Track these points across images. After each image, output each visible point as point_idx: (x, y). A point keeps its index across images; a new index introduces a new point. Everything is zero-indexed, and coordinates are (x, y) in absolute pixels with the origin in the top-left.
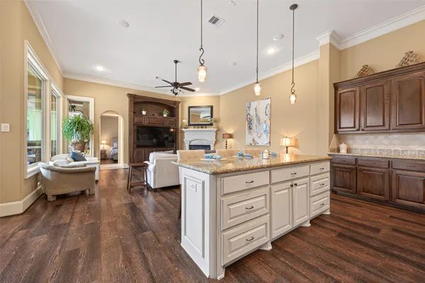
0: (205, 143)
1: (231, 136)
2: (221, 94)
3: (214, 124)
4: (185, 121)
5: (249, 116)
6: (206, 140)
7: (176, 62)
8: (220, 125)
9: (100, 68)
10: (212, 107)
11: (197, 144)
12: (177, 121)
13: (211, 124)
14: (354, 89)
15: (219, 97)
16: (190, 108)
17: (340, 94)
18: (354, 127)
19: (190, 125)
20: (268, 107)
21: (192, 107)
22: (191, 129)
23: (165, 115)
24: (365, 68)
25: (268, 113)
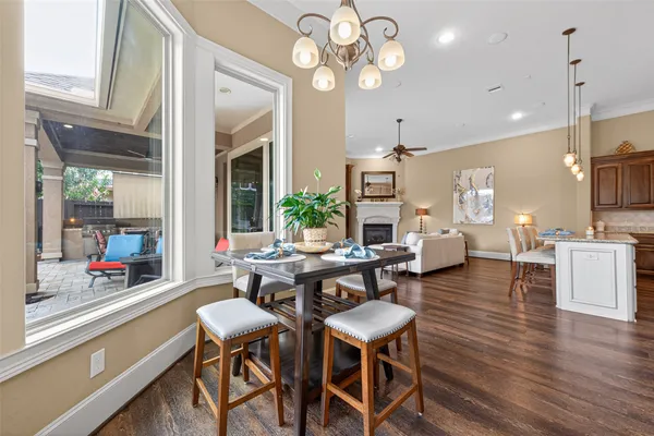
0: (386, 222)
1: (426, 212)
3: (398, 196)
4: (359, 191)
5: (458, 187)
6: (387, 218)
7: (399, 121)
8: (406, 197)
10: (394, 173)
11: (375, 223)
13: (393, 196)
14: (616, 165)
16: (363, 174)
17: (599, 169)
18: (616, 203)
19: (364, 197)
20: (491, 177)
21: (367, 173)
22: (367, 202)
24: (626, 143)
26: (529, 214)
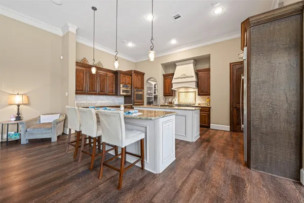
18: (83, 91)
24: (85, 59)
26: (25, 94)
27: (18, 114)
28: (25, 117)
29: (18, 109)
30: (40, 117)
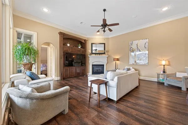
0: (101, 64)
1: (118, 60)
2: (110, 37)
3: (106, 53)
4: (90, 51)
5: (131, 49)
6: (102, 62)
9: (45, 10)
10: (104, 44)
11: (97, 64)
12: (85, 51)
13: (104, 53)
15: (108, 38)
16: (92, 44)
19: (92, 53)
20: (147, 43)
22: (94, 55)
23: (80, 47)
25: (146, 47)
26: (167, 60)
27: (164, 70)
28: (168, 72)
29: (164, 68)
30: (176, 73)
